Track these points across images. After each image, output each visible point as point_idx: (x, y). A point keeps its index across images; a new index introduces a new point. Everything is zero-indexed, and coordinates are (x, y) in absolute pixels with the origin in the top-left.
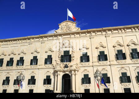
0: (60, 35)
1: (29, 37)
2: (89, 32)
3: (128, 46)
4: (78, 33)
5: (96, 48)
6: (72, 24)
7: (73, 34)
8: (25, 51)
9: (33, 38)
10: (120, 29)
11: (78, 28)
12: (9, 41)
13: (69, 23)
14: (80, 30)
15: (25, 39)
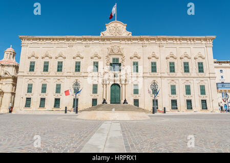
0: (108, 39)
1: (68, 37)
2: (142, 39)
3: (181, 58)
4: (129, 39)
5: (149, 58)
6: (122, 26)
7: (124, 39)
8: (64, 55)
9: (74, 39)
10: (176, 39)
11: (129, 32)
12: (40, 39)
13: (119, 25)
14: (130, 35)
15: (63, 39)
